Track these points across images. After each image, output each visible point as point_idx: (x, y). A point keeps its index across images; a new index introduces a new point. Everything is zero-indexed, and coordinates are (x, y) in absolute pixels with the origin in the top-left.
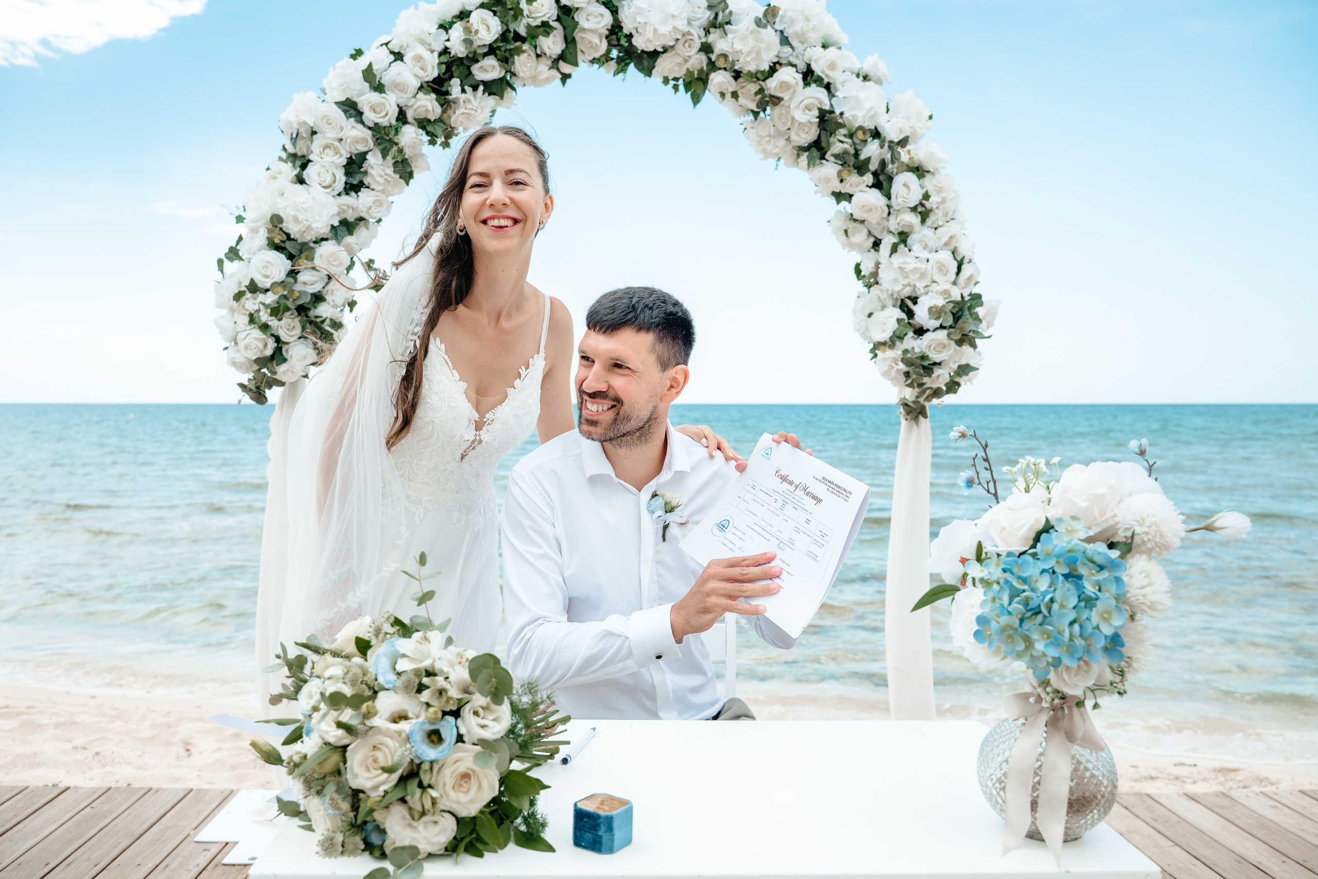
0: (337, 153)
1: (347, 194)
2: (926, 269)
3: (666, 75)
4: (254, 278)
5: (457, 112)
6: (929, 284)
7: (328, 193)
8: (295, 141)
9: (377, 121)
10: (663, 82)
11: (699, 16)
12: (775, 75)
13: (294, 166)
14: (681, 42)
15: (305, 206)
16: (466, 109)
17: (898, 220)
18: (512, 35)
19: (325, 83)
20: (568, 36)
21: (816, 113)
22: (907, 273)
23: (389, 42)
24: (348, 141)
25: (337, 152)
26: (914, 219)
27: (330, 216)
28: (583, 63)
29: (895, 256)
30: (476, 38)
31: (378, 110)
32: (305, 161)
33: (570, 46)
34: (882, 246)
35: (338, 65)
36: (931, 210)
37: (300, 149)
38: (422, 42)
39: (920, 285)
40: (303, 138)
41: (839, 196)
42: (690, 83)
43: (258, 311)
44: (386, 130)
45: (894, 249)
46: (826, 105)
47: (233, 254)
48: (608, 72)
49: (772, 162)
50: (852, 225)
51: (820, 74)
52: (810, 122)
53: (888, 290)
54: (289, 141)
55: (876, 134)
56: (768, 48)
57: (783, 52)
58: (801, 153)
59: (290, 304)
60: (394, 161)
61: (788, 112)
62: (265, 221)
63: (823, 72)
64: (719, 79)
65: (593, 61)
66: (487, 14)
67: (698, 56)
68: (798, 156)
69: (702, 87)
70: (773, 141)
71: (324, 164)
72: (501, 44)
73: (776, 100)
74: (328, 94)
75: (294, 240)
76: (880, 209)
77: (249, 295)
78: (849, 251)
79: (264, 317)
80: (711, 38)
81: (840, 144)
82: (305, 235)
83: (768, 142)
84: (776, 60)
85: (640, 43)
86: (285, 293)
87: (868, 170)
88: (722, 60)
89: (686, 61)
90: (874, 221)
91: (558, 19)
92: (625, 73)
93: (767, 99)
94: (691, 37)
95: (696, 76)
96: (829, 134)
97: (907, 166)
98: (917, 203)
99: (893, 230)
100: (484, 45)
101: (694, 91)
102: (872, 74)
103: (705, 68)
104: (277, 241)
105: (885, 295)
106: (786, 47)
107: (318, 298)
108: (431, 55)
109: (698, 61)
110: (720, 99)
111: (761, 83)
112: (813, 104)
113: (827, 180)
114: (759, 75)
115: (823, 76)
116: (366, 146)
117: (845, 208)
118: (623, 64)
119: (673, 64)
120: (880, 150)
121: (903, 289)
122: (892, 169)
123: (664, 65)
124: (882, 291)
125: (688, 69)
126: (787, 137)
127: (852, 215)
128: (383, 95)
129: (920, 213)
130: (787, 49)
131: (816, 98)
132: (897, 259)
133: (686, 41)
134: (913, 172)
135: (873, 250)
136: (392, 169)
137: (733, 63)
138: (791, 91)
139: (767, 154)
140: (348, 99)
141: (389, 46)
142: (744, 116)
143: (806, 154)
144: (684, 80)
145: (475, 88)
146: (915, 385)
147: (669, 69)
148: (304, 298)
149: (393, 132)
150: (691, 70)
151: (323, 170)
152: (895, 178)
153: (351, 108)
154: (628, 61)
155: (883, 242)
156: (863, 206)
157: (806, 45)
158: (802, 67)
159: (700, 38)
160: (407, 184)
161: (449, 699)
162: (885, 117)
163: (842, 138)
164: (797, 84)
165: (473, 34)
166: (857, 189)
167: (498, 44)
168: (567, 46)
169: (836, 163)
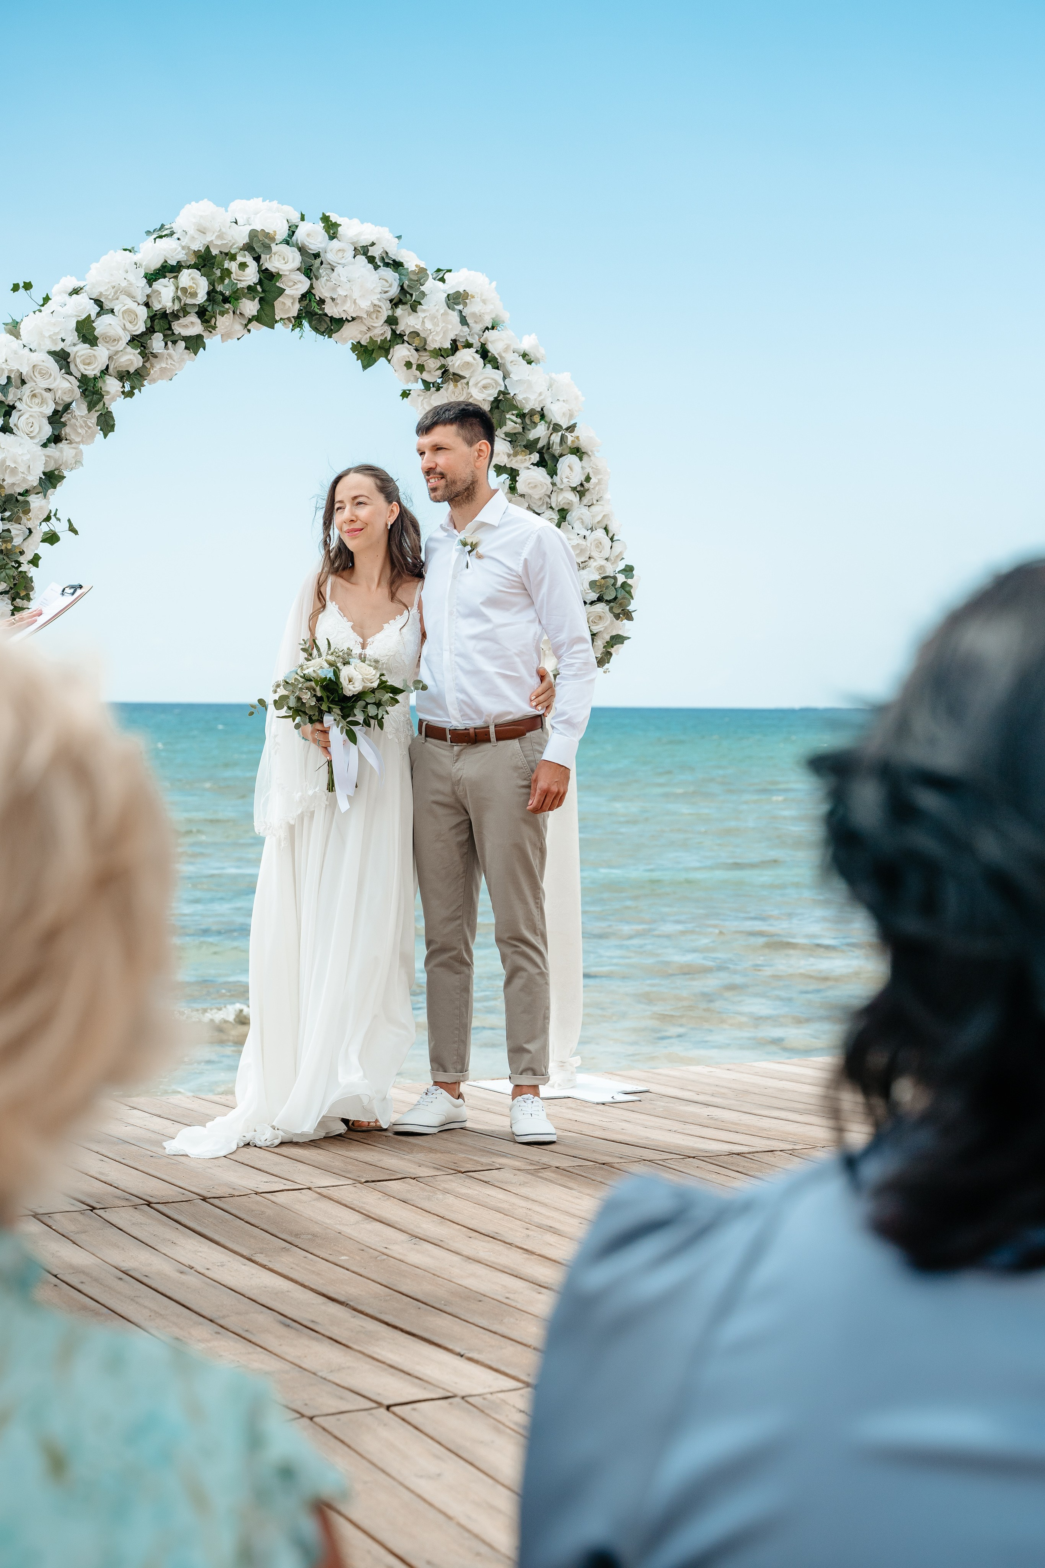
0: (44, 404)
1: (52, 445)
2: (585, 545)
5: (157, 367)
6: (587, 559)
7: (34, 443)
8: (4, 389)
9: (86, 373)
11: (386, 289)
12: (457, 354)
14: (368, 313)
15: (23, 458)
16: (167, 364)
17: (560, 498)
18: (218, 295)
20: (267, 299)
21: (492, 392)
23: (84, 287)
24: (58, 392)
25: (44, 402)
26: (573, 497)
27: (38, 469)
30: (185, 295)
31: (87, 361)
32: (11, 409)
33: (266, 310)
36: (589, 491)
37: (10, 396)
38: (129, 295)
40: (13, 386)
41: (502, 470)
42: (373, 350)
44: (92, 380)
46: (501, 386)
51: (495, 355)
55: (543, 416)
56: (450, 328)
57: (463, 333)
60: (98, 414)
61: (464, 388)
63: (497, 353)
64: (401, 352)
66: (195, 273)
67: (383, 327)
69: (379, 355)
71: (33, 414)
72: (207, 304)
73: (457, 378)
76: (545, 487)
80: (399, 313)
81: (512, 424)
82: (12, 487)
84: (456, 339)
85: (330, 310)
87: (535, 449)
88: (411, 336)
89: (370, 330)
90: (536, 497)
91: (260, 282)
93: (449, 374)
94: (379, 309)
95: (378, 345)
96: (501, 412)
97: (571, 448)
98: (579, 483)
99: (554, 507)
100: (195, 305)
101: (369, 358)
102: (533, 356)
106: (464, 326)
108: (139, 308)
109: (381, 332)
110: (402, 368)
112: (489, 384)
114: (443, 353)
115: (497, 357)
116: (71, 395)
118: (301, 323)
119: (356, 331)
120: (546, 432)
122: (559, 450)
123: (347, 331)
125: (370, 337)
127: (514, 488)
128: (95, 347)
129: (577, 491)
130: (465, 328)
131: (493, 379)
133: (372, 312)
136: (94, 420)
137: (425, 341)
138: (472, 370)
140: (60, 349)
145: (174, 342)
150: (375, 338)
151: (30, 420)
153: (62, 358)
154: (307, 321)
156: (530, 483)
157: (481, 325)
158: (477, 345)
159: (387, 311)
160: (105, 436)
162: (549, 399)
165: (180, 291)
166: (523, 466)
167: (205, 304)
168: (261, 307)
169: (505, 440)
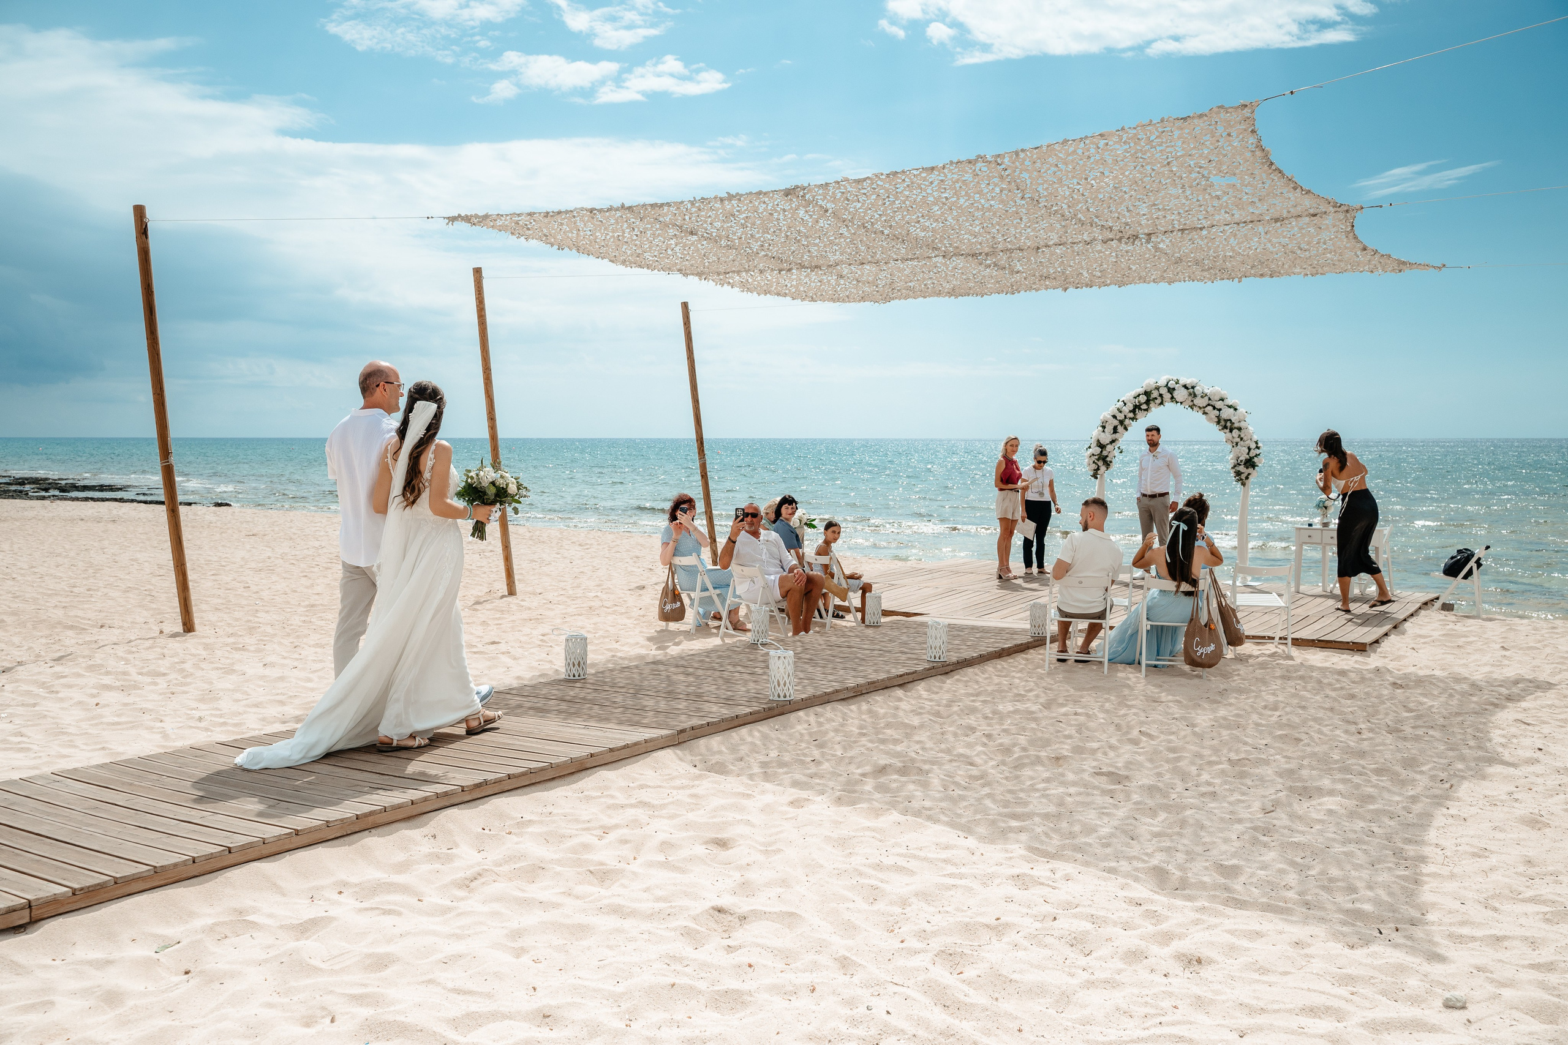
0: (1111, 426)
4: (1092, 452)
5: (1137, 415)
8: (1100, 422)
13: (1102, 429)
19: (1108, 411)
21: (1216, 416)
23: (1124, 400)
32: (1105, 428)
35: (1111, 407)
37: (1104, 424)
45: (1235, 445)
47: (1090, 447)
62: (1096, 439)
64: (1195, 407)
66: (1145, 395)
68: (1214, 424)
71: (1108, 428)
75: (1102, 444)
81: (1222, 422)
83: (1206, 421)
91: (1160, 396)
93: (1206, 412)
99: (1234, 441)
100: (1144, 402)
103: (1192, 405)
107: (1107, 456)
111: (1205, 409)
116: (1118, 424)
117: (1223, 435)
120: (1231, 424)
126: (1210, 419)
127: (1225, 437)
130: (1210, 402)
132: (1235, 448)
134: (1239, 429)
135: (1229, 444)
145: (1141, 410)
149: (1123, 421)
152: (1235, 431)
153: (1114, 417)
156: (1227, 435)
158: (1213, 406)
164: (1211, 410)
167: (1147, 402)
168: (1159, 401)
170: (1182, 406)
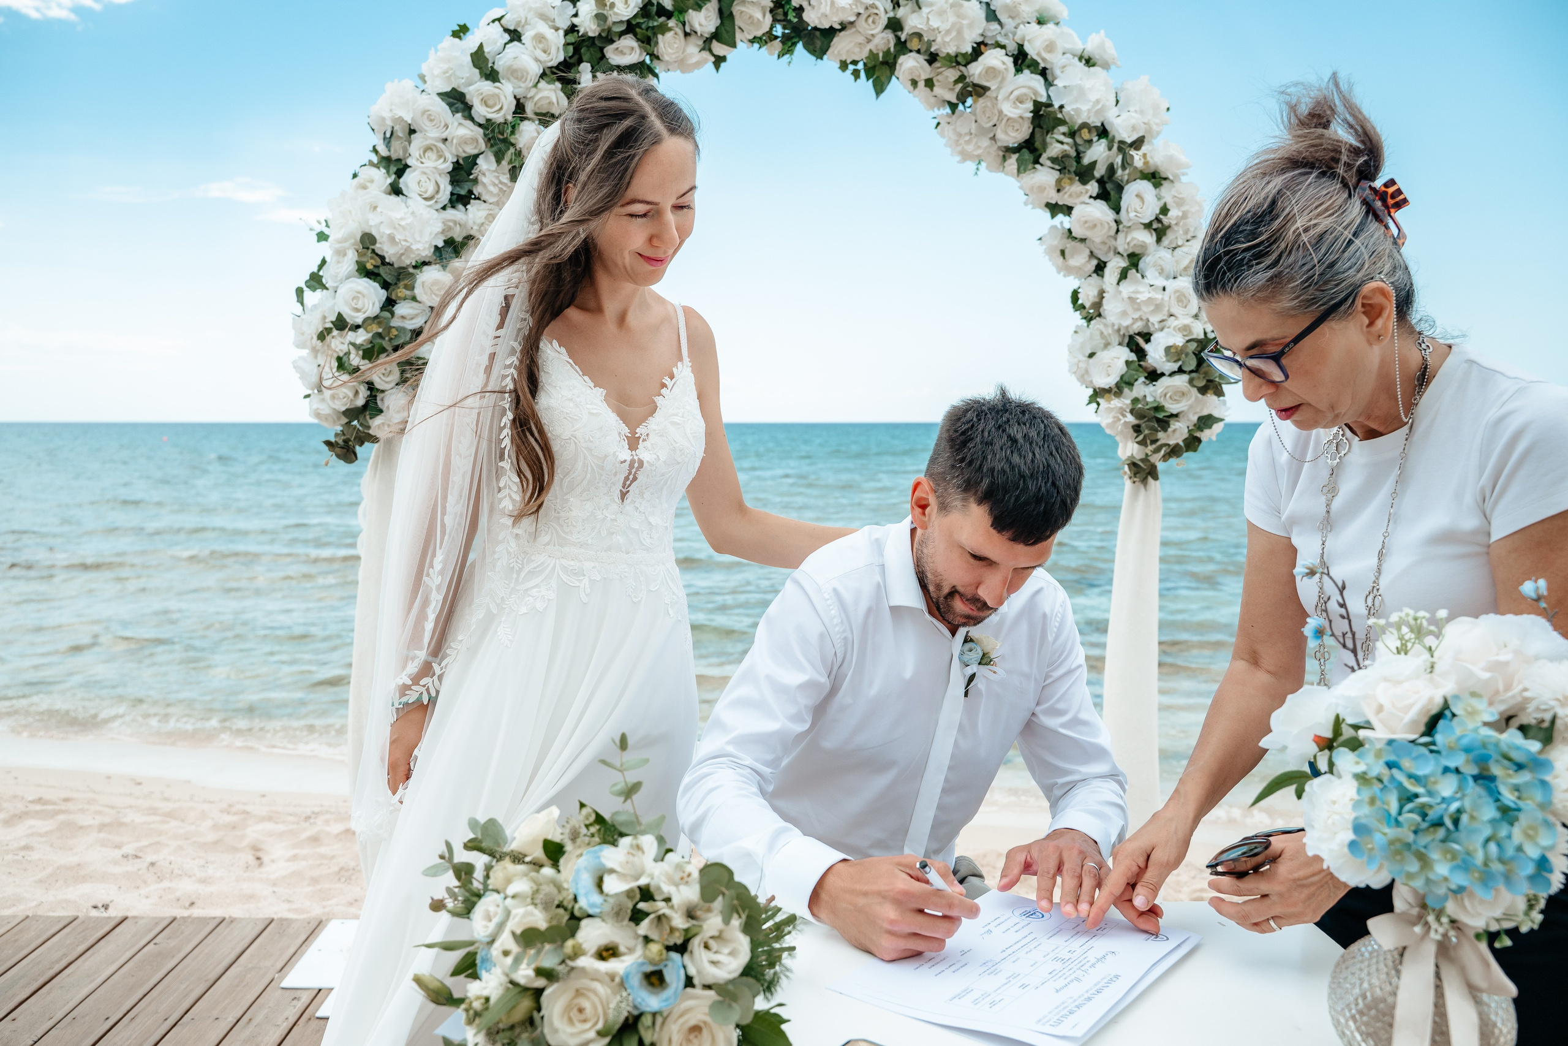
0: (440, 157)
1: (453, 207)
2: (1162, 299)
3: (843, 59)
4: (342, 312)
6: (1165, 317)
7: (430, 206)
8: (389, 142)
9: (489, 116)
10: (840, 68)
12: (980, 59)
13: (388, 172)
14: (863, 17)
15: (403, 223)
17: (1128, 239)
18: (655, 9)
19: (424, 69)
20: (724, 9)
21: (1030, 106)
22: (1139, 304)
23: (503, 17)
24: (455, 141)
25: (440, 155)
26: (1148, 238)
27: (433, 236)
28: (741, 43)
29: (1123, 284)
30: (611, 12)
31: (490, 102)
32: (401, 167)
33: (726, 22)
34: (1107, 271)
35: (440, 46)
36: (1169, 227)
37: (396, 151)
38: (544, 17)
39: (1154, 319)
40: (399, 138)
41: (1054, 209)
42: (874, 68)
43: (348, 353)
44: (501, 127)
45: (1123, 275)
46: (1041, 96)
47: (316, 281)
48: (771, 54)
49: (971, 165)
50: (1070, 245)
51: (1035, 57)
52: (1021, 117)
53: (1113, 325)
54: (382, 141)
55: (1103, 132)
56: (971, 26)
57: (990, 30)
58: (1007, 154)
59: (386, 344)
60: (510, 166)
61: (994, 105)
62: (353, 241)
63: (1039, 54)
64: (910, 64)
65: (752, 41)
67: (884, 35)
68: (1004, 158)
69: (888, 72)
70: (975, 140)
71: (425, 170)
72: (642, 21)
73: (980, 91)
74: (428, 83)
75: (389, 264)
76: (1106, 225)
77: (335, 332)
78: (1065, 276)
79: (355, 360)
80: (901, 13)
81: (1059, 145)
82: (403, 258)
83: (968, 142)
84: (980, 39)
85: (812, 18)
86: (380, 330)
87: (1093, 177)
88: (915, 41)
89: (869, 41)
90: (1098, 240)
92: (792, 54)
93: (970, 89)
94: (876, 11)
95: (881, 59)
96: (1045, 131)
97: (1141, 172)
98: (1153, 218)
99: (1121, 252)
100: (621, 22)
101: (878, 77)
102: (1097, 57)
103: (892, 49)
104: (369, 266)
105: (1110, 331)
106: (993, 23)
108: (556, 33)
109: (884, 41)
110: (911, 88)
111: (962, 68)
112: (1025, 94)
113: (1041, 189)
114: (960, 59)
115: (1039, 61)
116: (476, 148)
117: (1062, 223)
118: (790, 44)
119: (853, 44)
120: (1107, 153)
121: (1133, 324)
122: (1122, 176)
123: (842, 46)
124: (1106, 325)
125: (871, 51)
126: (992, 135)
127: (1070, 231)
128: (497, 84)
129: (1155, 230)
130: (995, 26)
131: (1030, 88)
132: (1126, 288)
133: (869, 16)
134: (1149, 180)
135: (1095, 275)
136: (508, 176)
137: (930, 43)
138: (1000, 79)
139: (965, 156)
140: (454, 89)
141: (503, 21)
142: (939, 109)
143: (1015, 156)
144: (865, 64)
146: (1148, 442)
147: (848, 51)
148: (402, 335)
149: (509, 131)
150: (875, 52)
151: (424, 178)
152: (1126, 188)
153: (457, 100)
154: (795, 40)
155: (1108, 264)
156: (1086, 222)
157: (1017, 21)
158: (1012, 47)
159: (886, 12)
161: (672, 930)
162: (1114, 111)
163: (1061, 138)
164: (1006, 69)
165: (608, 8)
166: (1078, 201)
167: (638, 20)
168: (722, 23)
169: (1053, 168)
170: (830, 63)
